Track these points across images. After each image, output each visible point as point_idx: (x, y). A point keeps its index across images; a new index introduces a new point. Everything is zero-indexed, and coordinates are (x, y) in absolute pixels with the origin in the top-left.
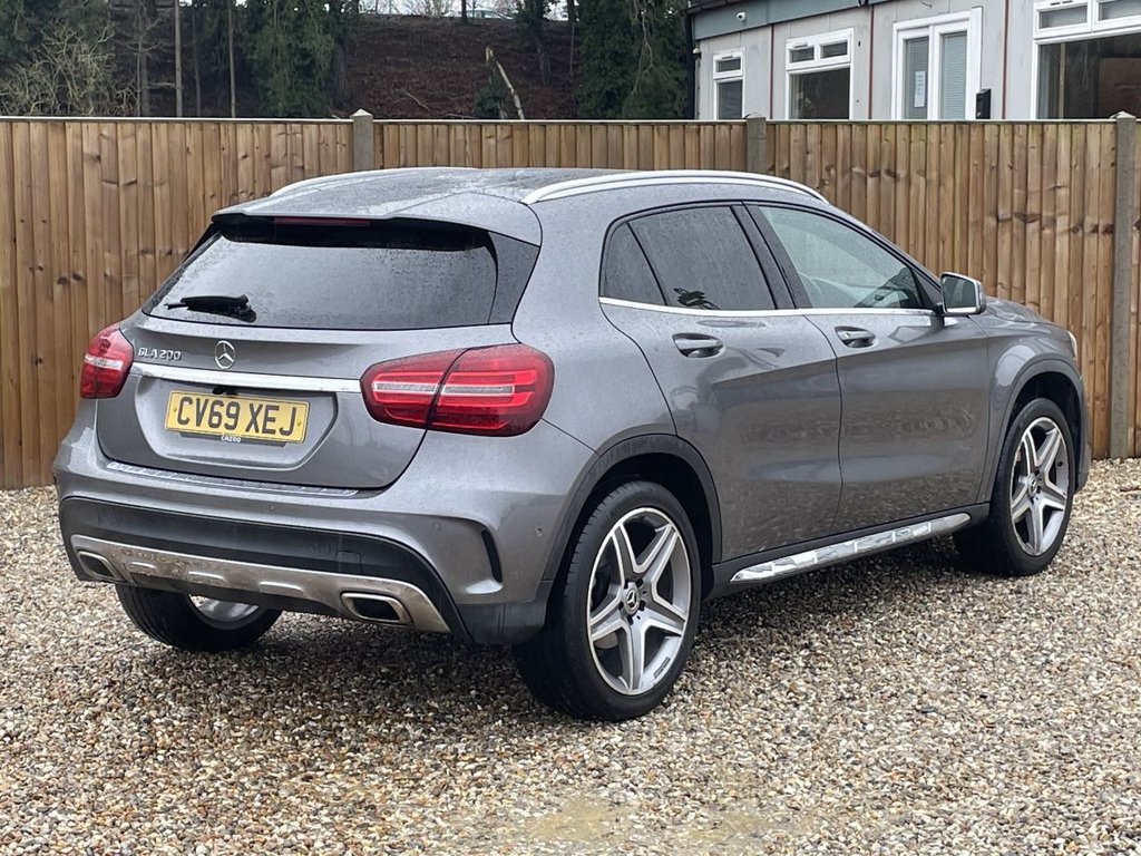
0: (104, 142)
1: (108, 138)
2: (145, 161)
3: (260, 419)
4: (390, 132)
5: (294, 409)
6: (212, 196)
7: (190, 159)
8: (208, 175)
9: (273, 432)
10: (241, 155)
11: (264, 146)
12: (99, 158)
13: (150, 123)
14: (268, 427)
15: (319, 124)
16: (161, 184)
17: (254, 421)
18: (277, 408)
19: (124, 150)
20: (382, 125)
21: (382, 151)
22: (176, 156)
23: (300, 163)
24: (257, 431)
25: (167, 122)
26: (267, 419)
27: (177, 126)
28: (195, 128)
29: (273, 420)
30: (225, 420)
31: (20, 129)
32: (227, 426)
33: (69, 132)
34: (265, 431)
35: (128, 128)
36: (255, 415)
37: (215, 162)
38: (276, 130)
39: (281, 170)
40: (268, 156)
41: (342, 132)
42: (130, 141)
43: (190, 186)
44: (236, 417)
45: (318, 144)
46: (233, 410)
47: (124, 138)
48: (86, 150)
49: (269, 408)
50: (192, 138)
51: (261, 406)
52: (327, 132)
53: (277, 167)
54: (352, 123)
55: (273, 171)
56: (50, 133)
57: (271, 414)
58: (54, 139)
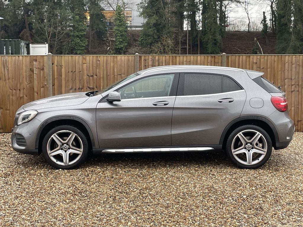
0: (258, 60)
1: (259, 59)
2: (266, 64)
6: (280, 71)
7: (275, 63)
8: (279, 67)
11: (291, 60)
12: (257, 63)
13: (267, 55)
16: (269, 68)
19: (262, 62)
22: (273, 63)
23: (298, 64)
25: (271, 55)
27: (273, 56)
28: (277, 56)
31: (241, 57)
33: (251, 57)
35: (263, 57)
37: (281, 64)
38: (294, 57)
39: (294, 65)
40: (292, 62)
42: (263, 59)
43: (275, 69)
47: (262, 59)
48: (254, 61)
50: (276, 59)
53: (294, 64)
55: (293, 65)
56: (247, 58)
58: (248, 59)
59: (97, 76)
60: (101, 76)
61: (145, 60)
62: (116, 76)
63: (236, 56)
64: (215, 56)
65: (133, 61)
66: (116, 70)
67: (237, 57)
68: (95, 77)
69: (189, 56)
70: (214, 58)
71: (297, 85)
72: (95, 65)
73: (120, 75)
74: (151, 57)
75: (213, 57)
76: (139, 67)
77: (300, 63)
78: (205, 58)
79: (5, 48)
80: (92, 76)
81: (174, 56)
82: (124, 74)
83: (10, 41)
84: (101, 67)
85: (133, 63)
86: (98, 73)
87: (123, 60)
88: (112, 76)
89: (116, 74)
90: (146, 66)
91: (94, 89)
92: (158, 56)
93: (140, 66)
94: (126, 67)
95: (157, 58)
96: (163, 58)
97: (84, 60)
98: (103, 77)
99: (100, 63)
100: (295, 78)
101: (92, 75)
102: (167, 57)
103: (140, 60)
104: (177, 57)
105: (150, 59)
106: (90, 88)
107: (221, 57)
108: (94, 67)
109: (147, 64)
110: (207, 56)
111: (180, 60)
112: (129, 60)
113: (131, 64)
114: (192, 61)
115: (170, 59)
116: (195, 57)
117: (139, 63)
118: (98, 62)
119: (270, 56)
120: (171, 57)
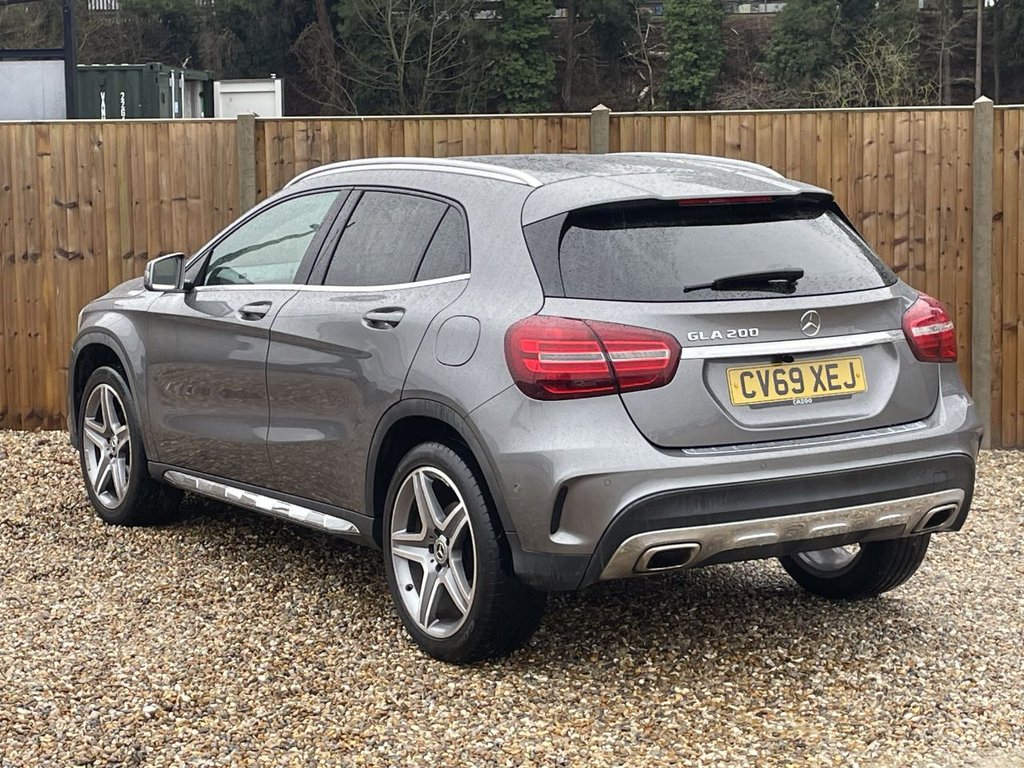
0: (744, 132)
1: (747, 128)
2: (780, 149)
3: (824, 378)
4: (1010, 117)
5: (851, 364)
6: (840, 180)
7: (820, 146)
8: (836, 161)
9: (839, 387)
10: (866, 141)
11: (889, 133)
12: (739, 146)
13: (785, 114)
14: (833, 384)
15: (941, 111)
16: (794, 169)
17: (819, 381)
18: (835, 366)
19: (761, 140)
20: (1003, 110)
21: (1002, 135)
22: (808, 143)
23: (922, 148)
24: (824, 389)
25: (800, 113)
26: (830, 377)
27: (810, 116)
28: (825, 117)
29: (836, 377)
30: (791, 385)
31: (672, 123)
32: (795, 391)
33: (714, 123)
34: (832, 388)
35: (766, 119)
36: (818, 376)
37: (843, 149)
38: (900, 117)
39: (904, 154)
40: (892, 142)
41: (964, 119)
42: (767, 131)
43: (820, 169)
44: (800, 380)
45: (940, 130)
46: (796, 375)
47: (761, 128)
48: (728, 140)
49: (828, 367)
50: (822, 127)
51: (821, 367)
52: (950, 119)
53: (900, 151)
54: (972, 110)
55: (897, 156)
56: (697, 126)
57: (832, 372)
58: (701, 129)
59: (91, 204)
60: (109, 205)
61: (280, 139)
62: (165, 207)
63: (649, 116)
64: (561, 118)
65: (231, 142)
66: (164, 182)
67: (657, 123)
68: (85, 208)
69: (455, 122)
70: (558, 127)
71: (918, 241)
72: (82, 160)
73: (181, 199)
74: (302, 126)
75: (553, 123)
76: (253, 166)
77: (929, 143)
78: (520, 127)
79: (103, 97)
80: (75, 206)
81: (396, 119)
82: (198, 198)
83: (124, 71)
84: (106, 170)
85: (229, 152)
86: (95, 192)
87: (193, 138)
88: (150, 207)
89: (165, 198)
90: (282, 162)
91: (83, 258)
92: (329, 123)
93: (261, 164)
94: (204, 167)
95: (326, 128)
96: (352, 128)
97: (41, 142)
98: (117, 211)
99: (103, 153)
100: (908, 212)
101: (73, 200)
102: (368, 127)
103: (257, 140)
104: (406, 123)
105: (299, 136)
106: (66, 254)
107: (585, 121)
108: (80, 170)
109: (285, 156)
110: (532, 118)
111: (419, 136)
112: (214, 138)
113: (224, 153)
114: (468, 140)
115: (380, 134)
116: (481, 126)
117: (252, 151)
118: (96, 148)
119: (797, 117)
120: (383, 126)
